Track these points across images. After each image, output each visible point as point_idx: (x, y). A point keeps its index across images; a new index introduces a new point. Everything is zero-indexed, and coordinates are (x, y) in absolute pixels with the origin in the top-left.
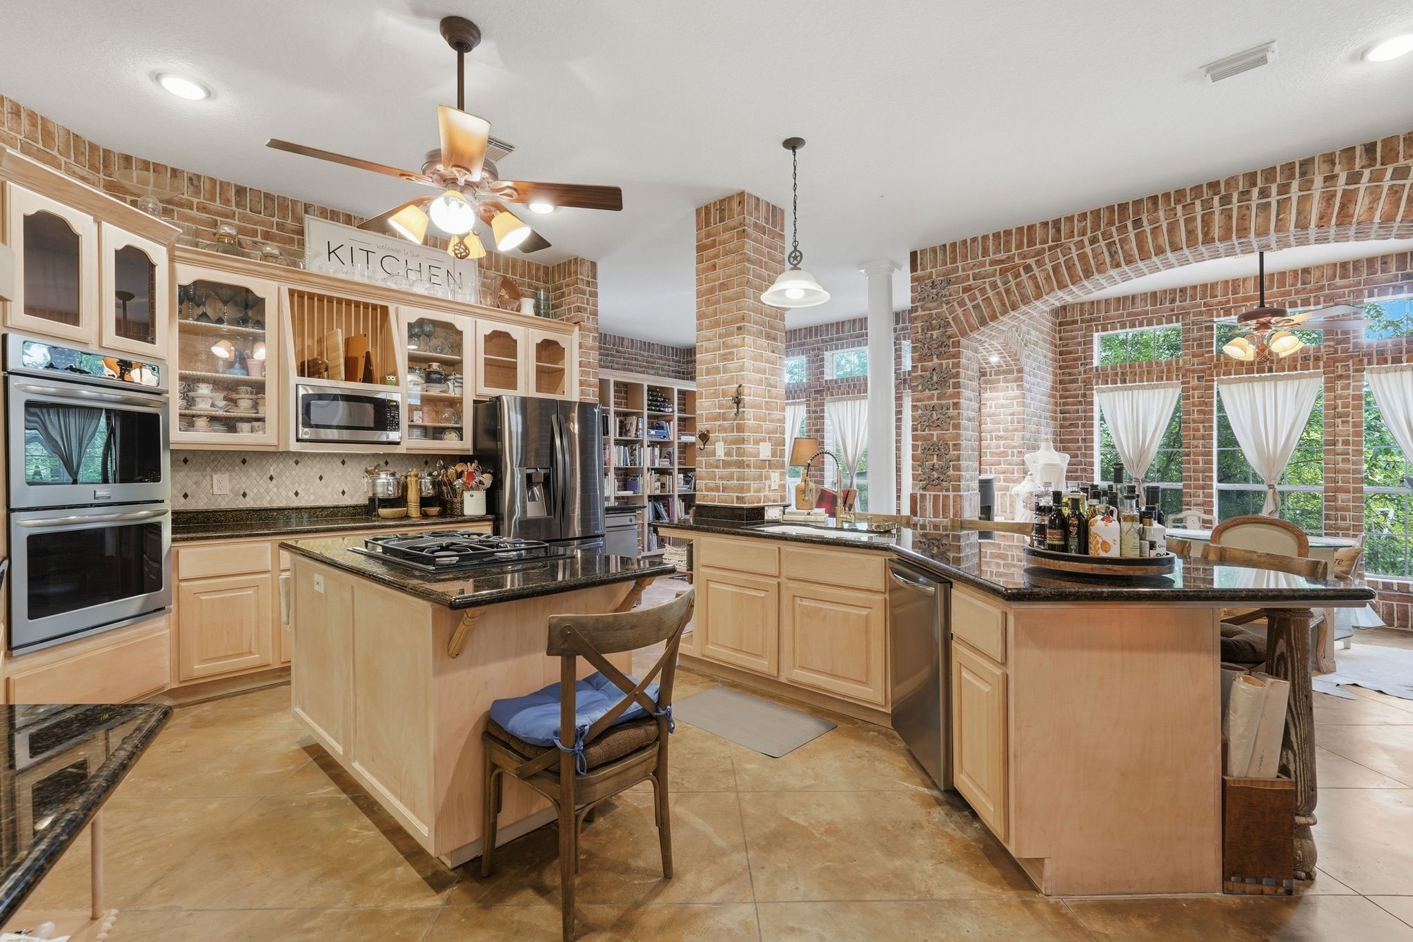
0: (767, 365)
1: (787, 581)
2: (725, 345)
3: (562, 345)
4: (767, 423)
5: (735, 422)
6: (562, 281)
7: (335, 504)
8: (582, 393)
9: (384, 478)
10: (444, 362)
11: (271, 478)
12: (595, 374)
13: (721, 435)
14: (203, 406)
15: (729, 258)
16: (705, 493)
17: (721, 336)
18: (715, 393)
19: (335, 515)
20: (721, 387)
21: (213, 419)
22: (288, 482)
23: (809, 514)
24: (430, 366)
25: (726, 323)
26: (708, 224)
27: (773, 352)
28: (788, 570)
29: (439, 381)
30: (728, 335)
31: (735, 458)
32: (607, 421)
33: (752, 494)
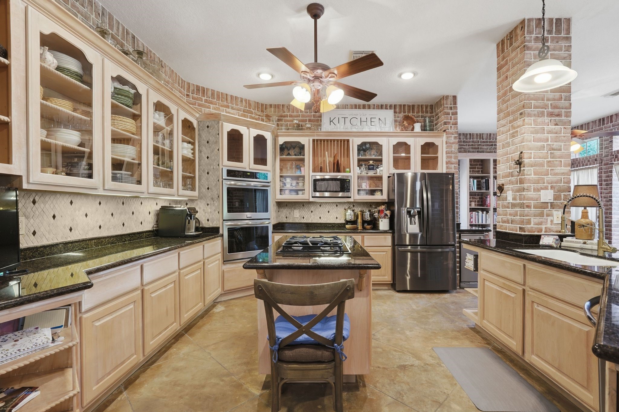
0: (550, 135)
1: (529, 289)
2: (513, 128)
3: (437, 144)
4: (550, 176)
5: (519, 177)
6: (438, 111)
7: (334, 222)
8: (447, 168)
9: (349, 212)
10: (374, 160)
11: (312, 212)
12: (456, 157)
13: (510, 186)
14: (288, 186)
15: (516, 68)
16: (501, 224)
17: (511, 122)
18: (507, 159)
19: (334, 227)
20: (511, 155)
21: (291, 190)
22: (317, 213)
23: (585, 243)
24: (369, 162)
25: (513, 112)
26: (503, 51)
27: (556, 125)
28: (530, 282)
29: (373, 169)
30: (515, 120)
31: (518, 201)
32: (488, 182)
33: (532, 225)
